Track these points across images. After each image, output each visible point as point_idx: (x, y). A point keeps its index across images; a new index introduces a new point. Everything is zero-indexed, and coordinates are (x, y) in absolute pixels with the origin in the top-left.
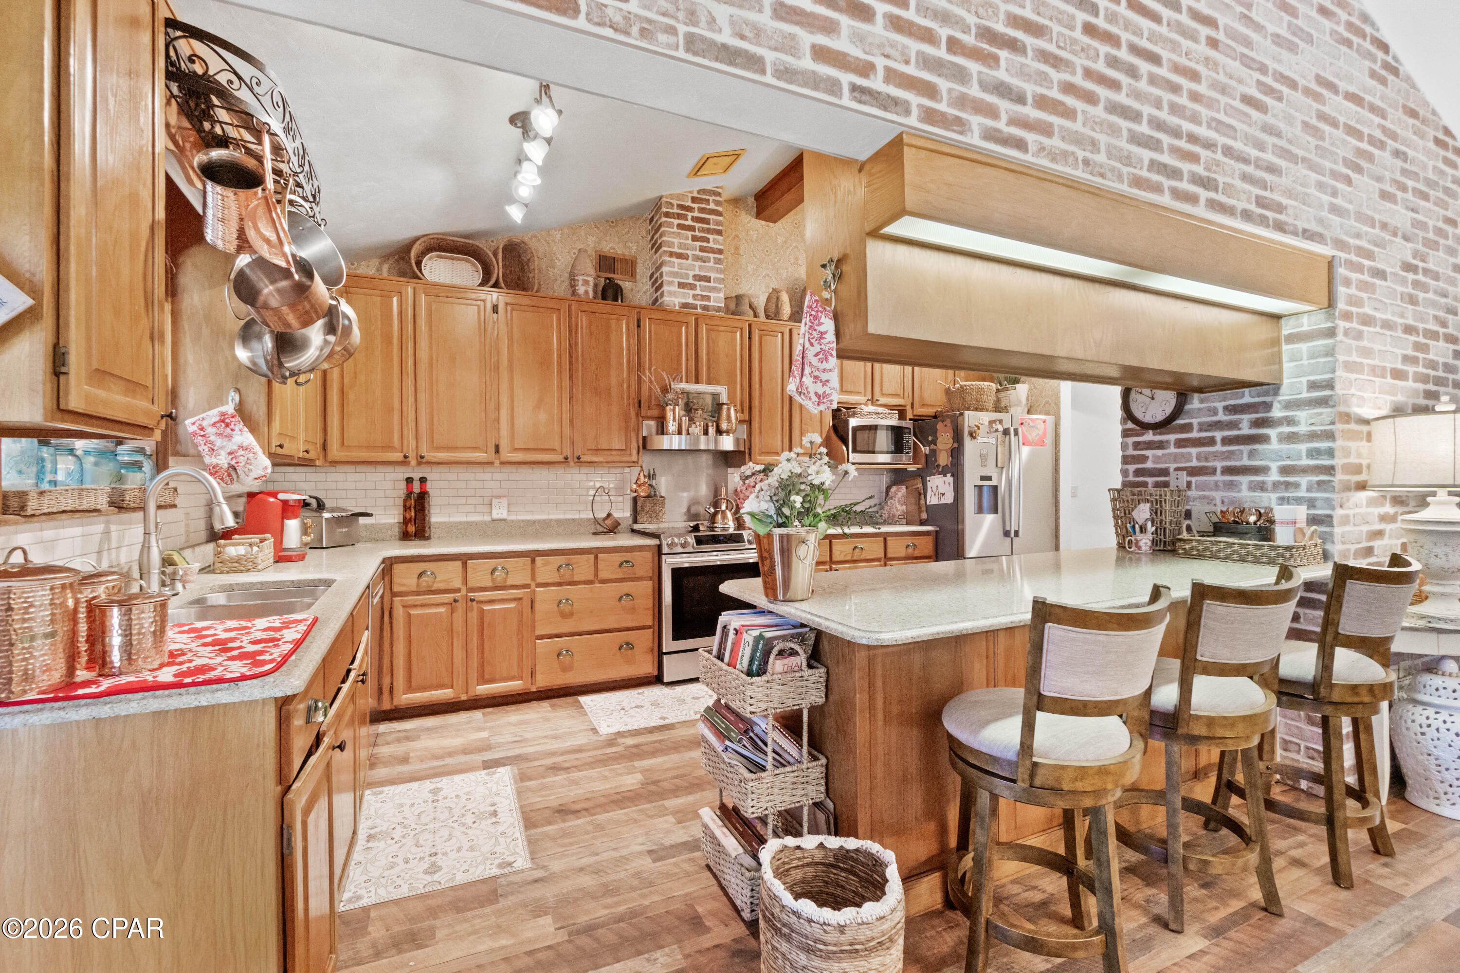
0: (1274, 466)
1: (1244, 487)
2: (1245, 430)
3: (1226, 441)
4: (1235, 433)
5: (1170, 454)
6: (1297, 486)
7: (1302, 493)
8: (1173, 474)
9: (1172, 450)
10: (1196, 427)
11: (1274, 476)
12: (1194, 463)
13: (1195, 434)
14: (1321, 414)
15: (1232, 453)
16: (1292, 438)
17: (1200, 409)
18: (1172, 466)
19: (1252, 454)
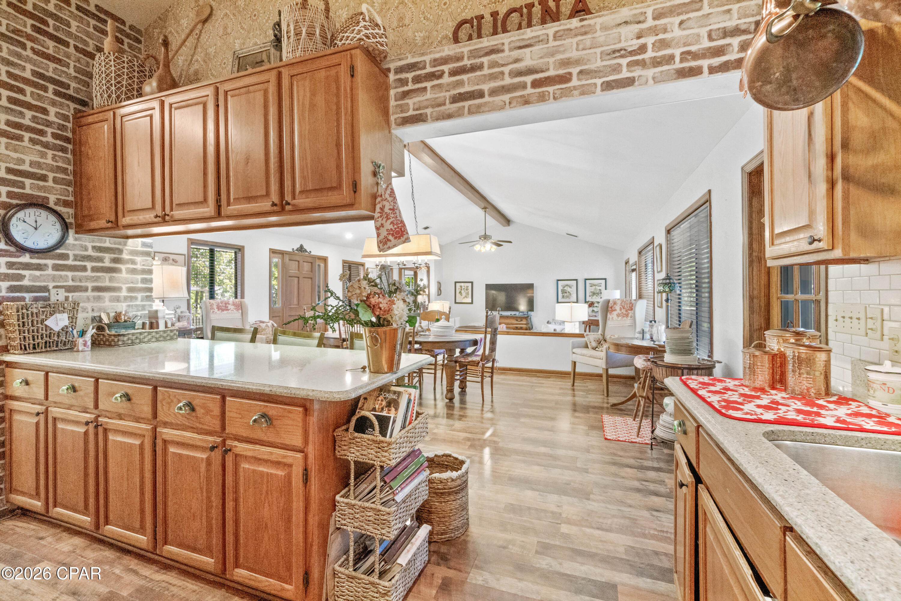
0: (124, 287)
1: (107, 299)
2: (107, 264)
3: (94, 269)
4: (100, 264)
5: (49, 275)
6: (136, 298)
7: (138, 303)
8: (53, 291)
9: (50, 272)
10: (71, 257)
11: (124, 293)
12: (70, 283)
13: (70, 262)
14: (147, 260)
15: (99, 277)
16: (134, 271)
17: (74, 245)
18: (51, 285)
19: (111, 279)
